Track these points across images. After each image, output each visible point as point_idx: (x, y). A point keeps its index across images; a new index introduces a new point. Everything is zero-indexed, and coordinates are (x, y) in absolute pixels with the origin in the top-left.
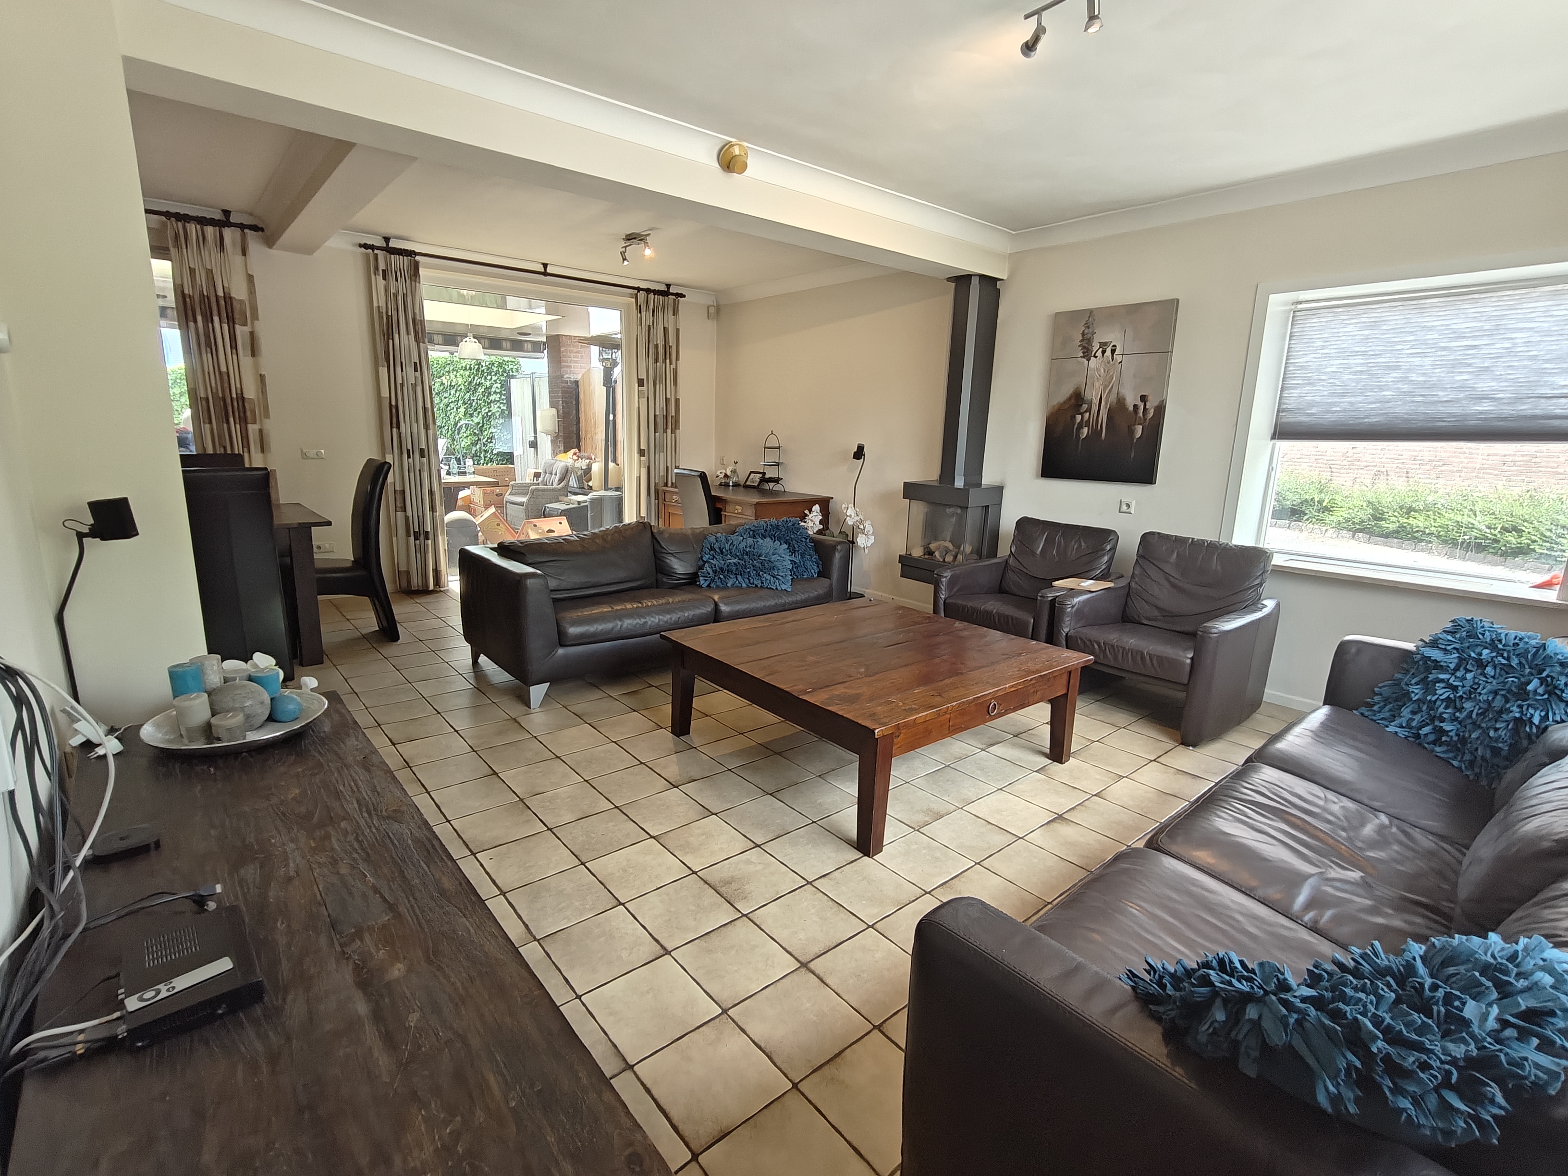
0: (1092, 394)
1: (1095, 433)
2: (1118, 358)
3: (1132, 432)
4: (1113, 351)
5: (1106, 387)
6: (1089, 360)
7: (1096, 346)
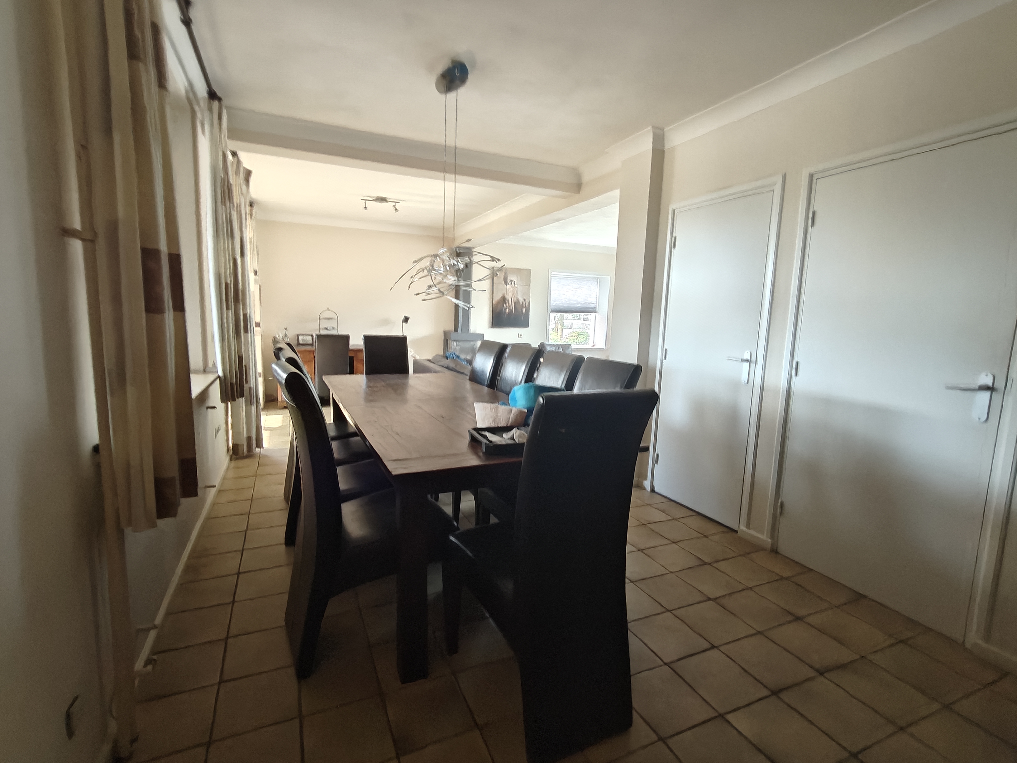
0: (509, 297)
1: (511, 311)
2: (516, 286)
3: (522, 311)
4: (514, 283)
5: (513, 295)
6: (507, 285)
7: (509, 281)
